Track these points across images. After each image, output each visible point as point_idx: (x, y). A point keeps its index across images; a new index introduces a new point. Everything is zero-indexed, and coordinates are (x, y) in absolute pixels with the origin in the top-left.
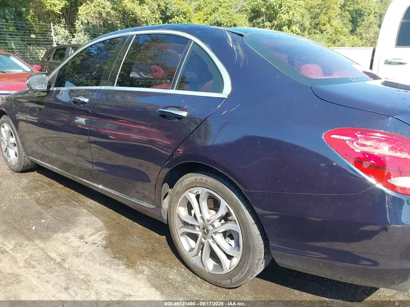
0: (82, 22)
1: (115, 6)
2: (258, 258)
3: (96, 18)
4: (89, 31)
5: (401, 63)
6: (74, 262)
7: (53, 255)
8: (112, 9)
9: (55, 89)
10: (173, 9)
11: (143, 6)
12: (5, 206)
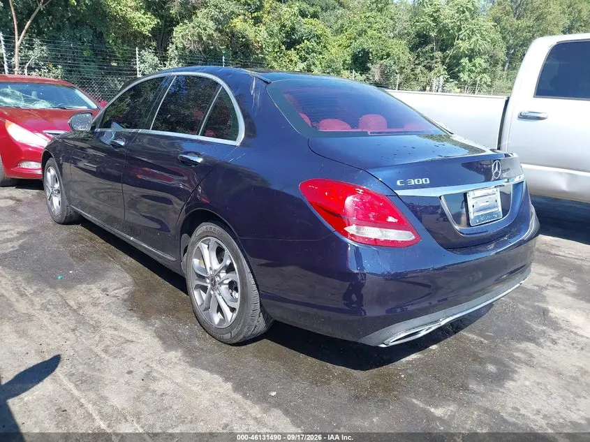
0: (176, 47)
1: (220, 26)
2: (252, 307)
3: (195, 42)
4: (185, 59)
5: (539, 118)
6: (90, 310)
7: (72, 303)
8: (215, 30)
9: (99, 130)
10: (303, 30)
11: (258, 26)
12: (37, 255)
